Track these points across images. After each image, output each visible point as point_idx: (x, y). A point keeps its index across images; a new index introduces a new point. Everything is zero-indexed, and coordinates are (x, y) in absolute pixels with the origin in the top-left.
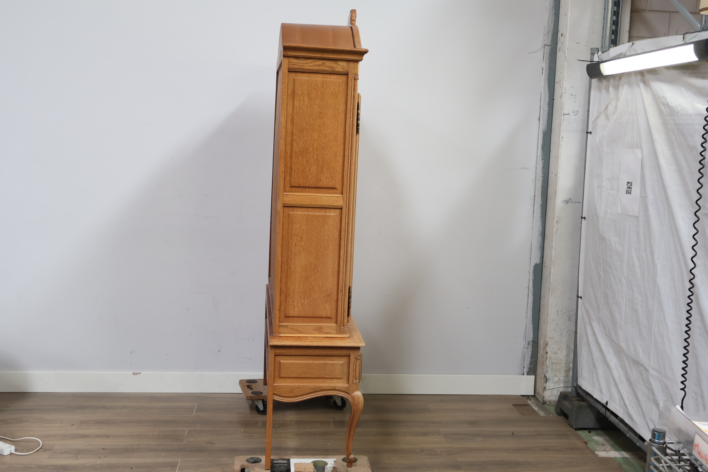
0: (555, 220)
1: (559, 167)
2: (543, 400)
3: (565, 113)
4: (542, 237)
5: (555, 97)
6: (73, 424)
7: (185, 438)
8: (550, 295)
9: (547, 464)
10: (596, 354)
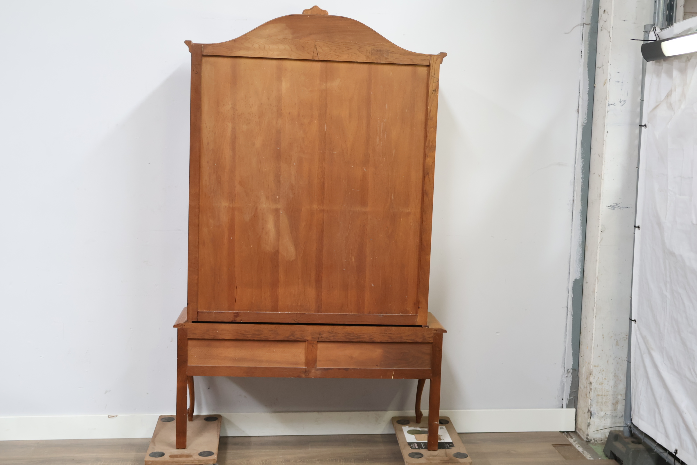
0: (600, 228)
1: (603, 166)
2: (587, 438)
3: (610, 103)
4: (582, 248)
5: (596, 85)
8: (594, 316)
10: (659, 391)
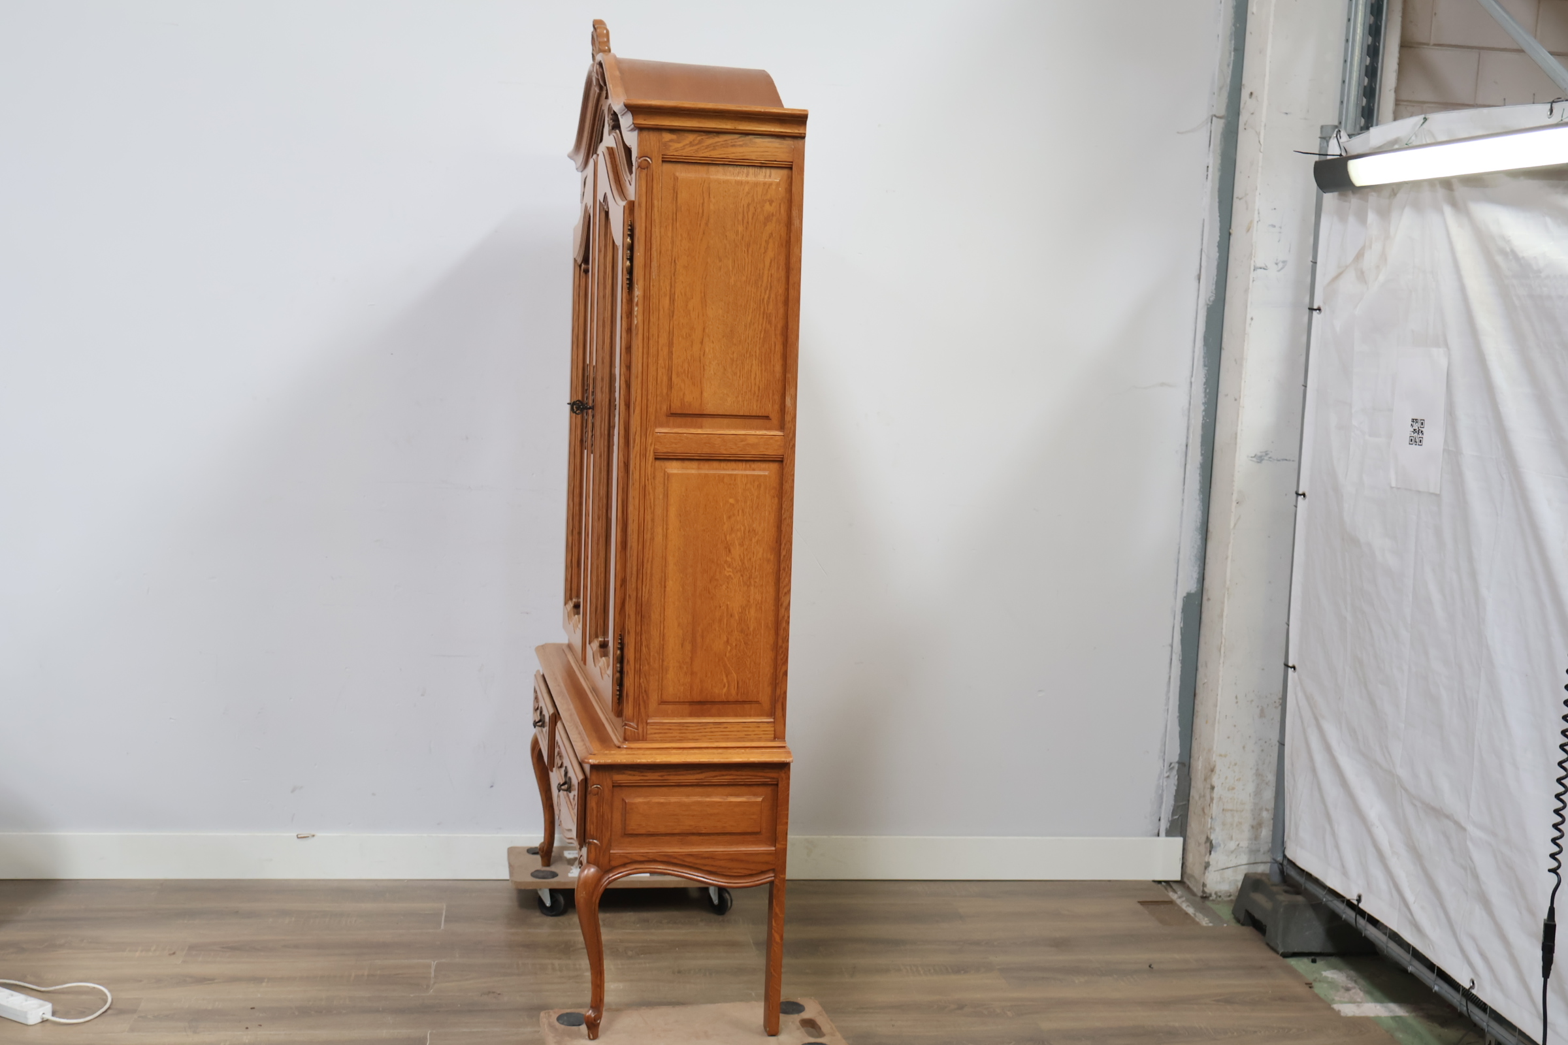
0: (1235, 497)
1: (1243, 382)
2: (1204, 892)
3: (1258, 265)
4: (1201, 534)
5: (1234, 230)
6: (172, 952)
7: (432, 982)
8: (1221, 661)
9: (1235, 1034)
10: (1332, 792)
